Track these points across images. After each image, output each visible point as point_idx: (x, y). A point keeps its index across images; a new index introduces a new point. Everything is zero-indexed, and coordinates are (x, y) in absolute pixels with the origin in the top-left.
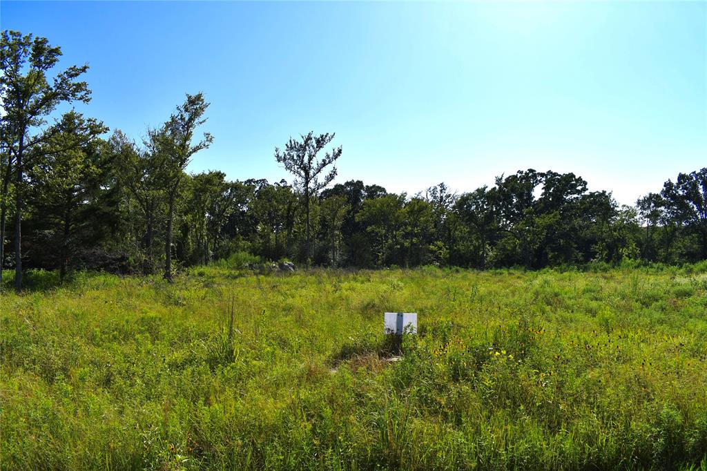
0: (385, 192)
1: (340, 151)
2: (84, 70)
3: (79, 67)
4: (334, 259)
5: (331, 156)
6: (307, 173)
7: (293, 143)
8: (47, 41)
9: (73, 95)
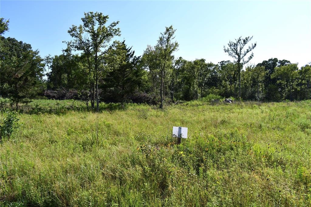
0: (290, 63)
1: (255, 45)
2: (117, 23)
3: (116, 22)
4: (258, 97)
5: (251, 47)
6: (239, 56)
7: (231, 43)
8: (102, 14)
9: (115, 34)
